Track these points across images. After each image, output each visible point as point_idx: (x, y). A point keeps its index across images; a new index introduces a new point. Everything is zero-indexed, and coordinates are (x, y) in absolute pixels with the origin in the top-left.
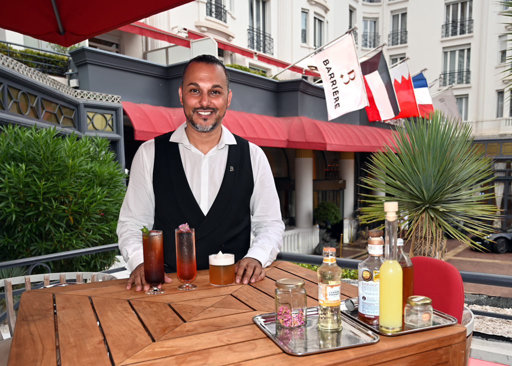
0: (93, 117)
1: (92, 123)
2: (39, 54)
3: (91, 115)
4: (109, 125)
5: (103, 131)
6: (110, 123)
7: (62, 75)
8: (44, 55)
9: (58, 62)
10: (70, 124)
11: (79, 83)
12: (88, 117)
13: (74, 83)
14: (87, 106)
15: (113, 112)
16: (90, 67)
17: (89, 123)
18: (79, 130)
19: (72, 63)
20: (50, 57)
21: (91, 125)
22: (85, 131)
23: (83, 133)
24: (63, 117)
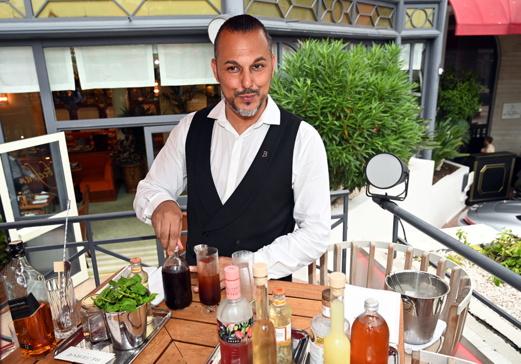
0: (412, 14)
1: (411, 20)
3: (410, 12)
4: (429, 20)
5: (422, 28)
6: (431, 18)
10: (386, 24)
12: (407, 14)
14: (407, 3)
15: (436, 6)
17: (408, 21)
18: (396, 30)
21: (409, 23)
22: (402, 30)
23: (400, 33)
24: (379, 18)
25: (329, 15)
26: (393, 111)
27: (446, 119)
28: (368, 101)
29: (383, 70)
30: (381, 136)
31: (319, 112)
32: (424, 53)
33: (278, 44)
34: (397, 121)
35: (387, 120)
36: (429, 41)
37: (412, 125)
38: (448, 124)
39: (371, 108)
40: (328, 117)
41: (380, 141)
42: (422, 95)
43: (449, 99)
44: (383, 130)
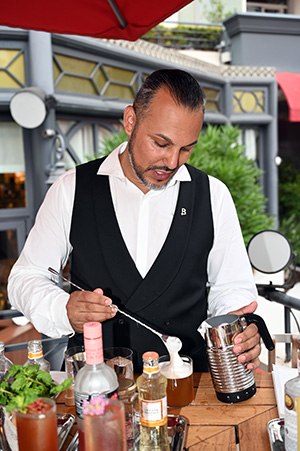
0: (241, 97)
1: (240, 104)
2: (190, 29)
3: (238, 95)
4: (259, 104)
5: (252, 113)
6: (261, 102)
7: (212, 48)
8: (196, 30)
9: (209, 35)
10: (213, 107)
11: (232, 56)
12: (235, 97)
13: (226, 57)
14: (234, 84)
15: (265, 89)
16: (244, 36)
17: (236, 105)
18: (224, 113)
19: (225, 34)
20: (203, 30)
21: (238, 106)
22: (231, 114)
23: (228, 117)
27: (288, 217)
29: (222, 155)
32: (257, 140)
33: (93, 127)
34: (244, 213)
36: (261, 128)
37: (261, 219)
38: (292, 222)
43: (290, 193)
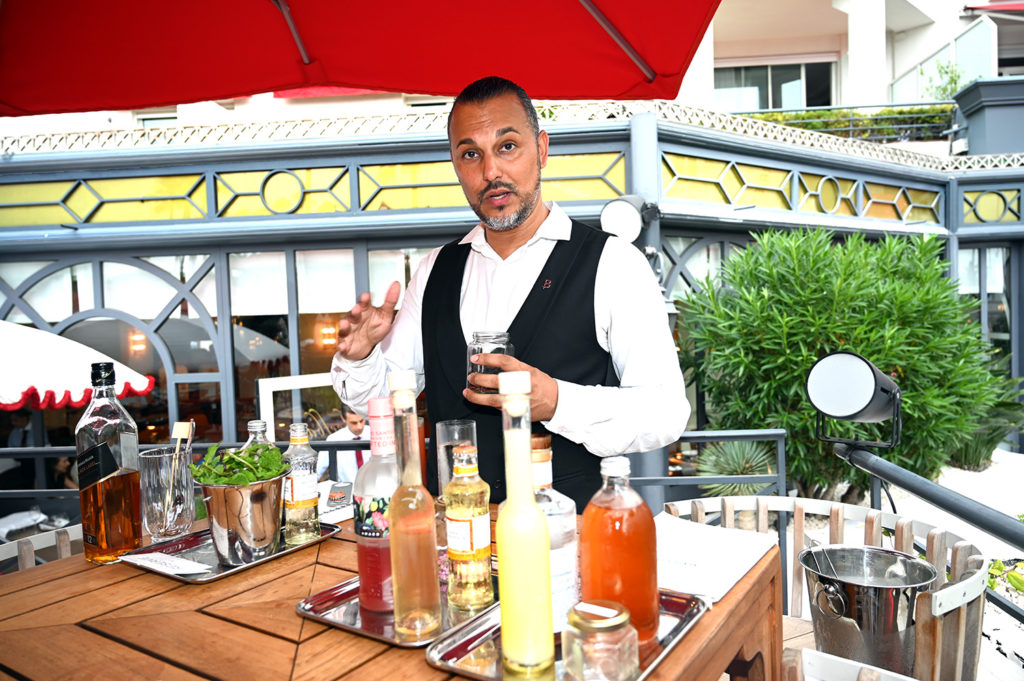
0: (976, 201)
1: (974, 211)
2: (901, 113)
3: (971, 197)
4: (1010, 210)
5: (997, 222)
6: (1014, 206)
7: (937, 135)
8: (910, 113)
9: (933, 117)
10: (927, 217)
11: (970, 144)
12: (966, 200)
13: (961, 145)
14: (963, 183)
16: (989, 114)
17: (968, 212)
18: (947, 226)
19: (959, 113)
20: (922, 112)
21: (972, 214)
22: (958, 226)
23: (954, 230)
24: (910, 206)
25: (813, 201)
26: (932, 344)
28: (878, 323)
30: (909, 389)
31: (784, 342)
33: (722, 244)
34: (942, 363)
35: (918, 359)
36: (1017, 244)
39: (882, 336)
40: (800, 350)
41: (907, 397)
42: (1011, 337)
44: (914, 378)
